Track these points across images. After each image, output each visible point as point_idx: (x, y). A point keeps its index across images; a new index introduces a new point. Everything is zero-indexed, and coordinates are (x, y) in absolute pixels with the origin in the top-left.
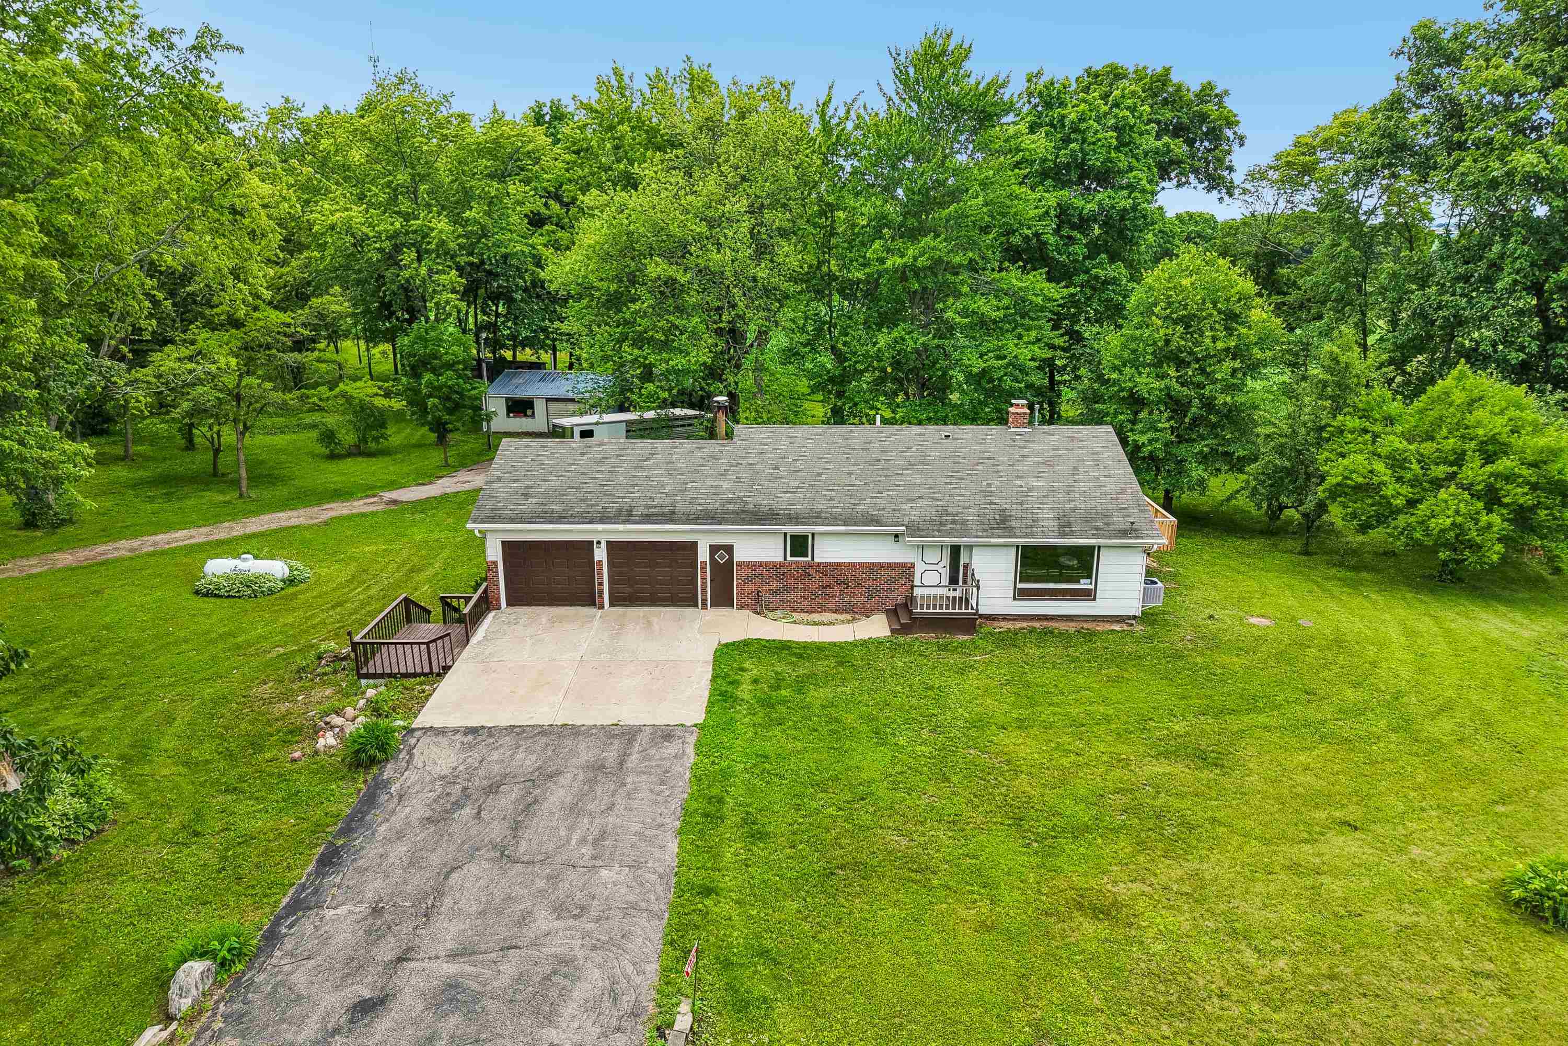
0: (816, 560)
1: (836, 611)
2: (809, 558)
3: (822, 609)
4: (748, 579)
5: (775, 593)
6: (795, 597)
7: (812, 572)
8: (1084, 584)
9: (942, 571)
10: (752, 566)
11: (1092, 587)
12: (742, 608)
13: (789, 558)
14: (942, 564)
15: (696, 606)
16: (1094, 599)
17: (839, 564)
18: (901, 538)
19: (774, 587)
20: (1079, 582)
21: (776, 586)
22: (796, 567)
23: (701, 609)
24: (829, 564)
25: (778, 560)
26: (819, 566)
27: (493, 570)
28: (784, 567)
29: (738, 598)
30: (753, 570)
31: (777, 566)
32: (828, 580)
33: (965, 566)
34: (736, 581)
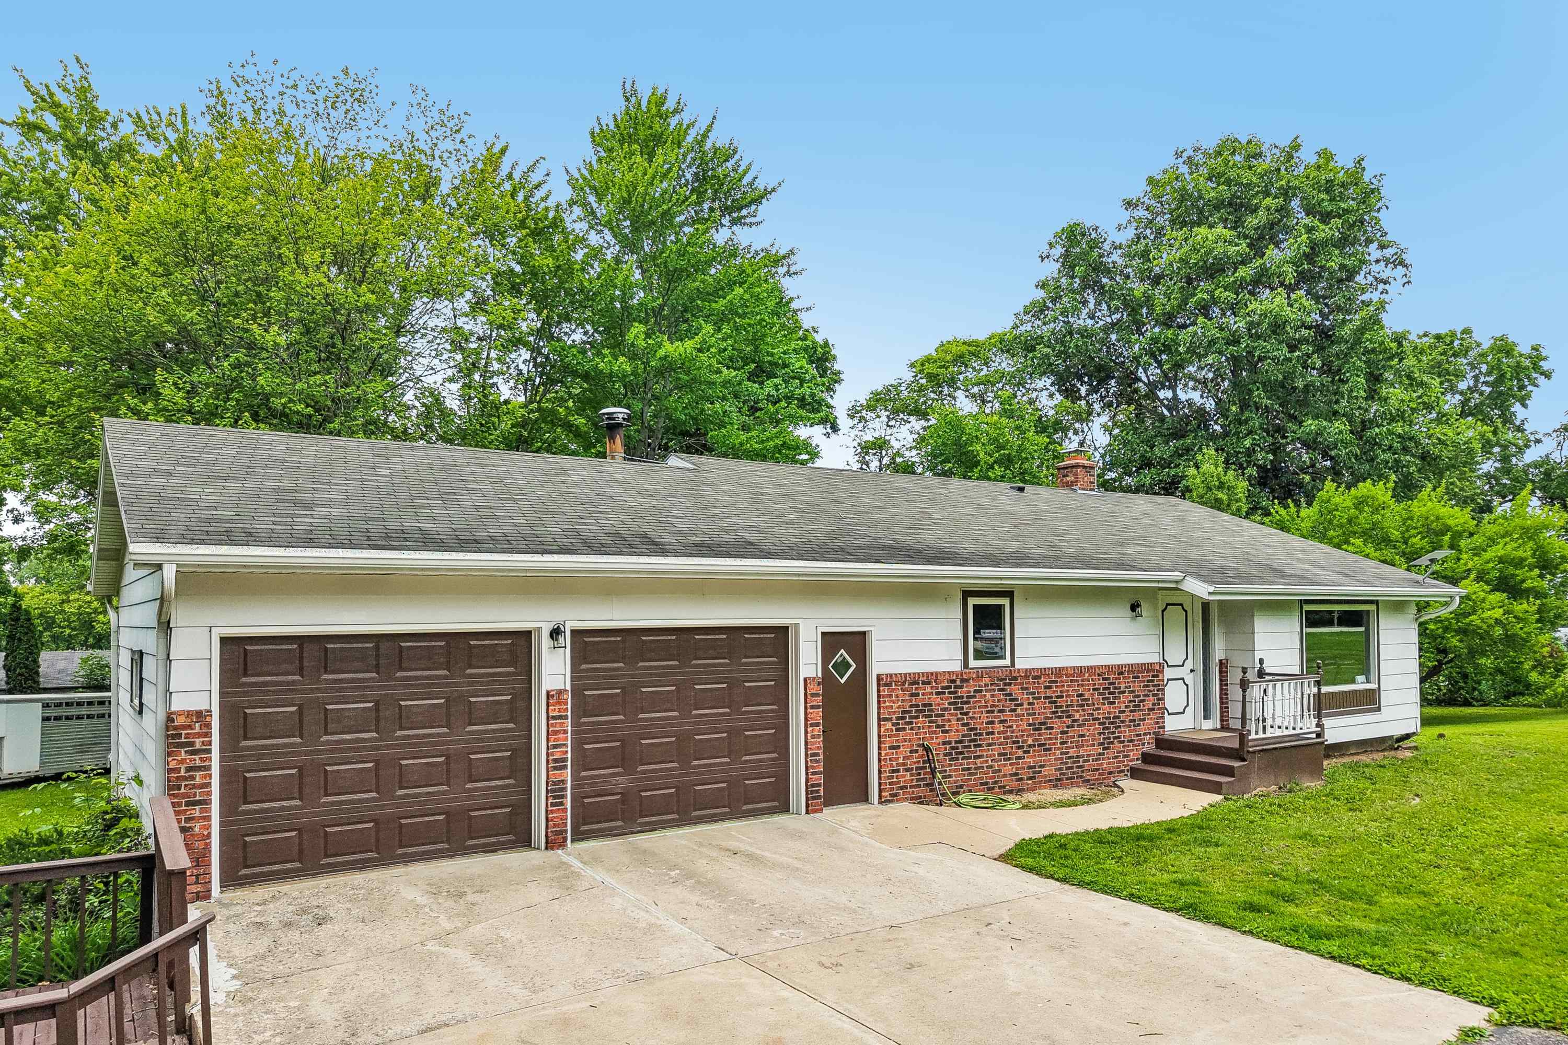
0: (1020, 665)
1: (1057, 783)
2: (1007, 662)
3: (1035, 780)
4: (905, 719)
5: (956, 751)
6: (991, 759)
7: (1015, 690)
8: (1361, 684)
9: (1189, 679)
10: (912, 681)
11: (1373, 686)
12: (894, 798)
13: (973, 663)
14: (1189, 665)
15: (784, 808)
16: (1379, 709)
17: (1059, 671)
18: (1145, 612)
19: (953, 737)
20: (1353, 681)
21: (956, 731)
22: (986, 680)
23: (807, 812)
24: (1043, 672)
25: (957, 667)
26: (1027, 677)
27: (192, 744)
28: (967, 681)
29: (880, 772)
30: (912, 695)
31: (953, 681)
32: (1042, 709)
33: (1222, 664)
34: (879, 726)
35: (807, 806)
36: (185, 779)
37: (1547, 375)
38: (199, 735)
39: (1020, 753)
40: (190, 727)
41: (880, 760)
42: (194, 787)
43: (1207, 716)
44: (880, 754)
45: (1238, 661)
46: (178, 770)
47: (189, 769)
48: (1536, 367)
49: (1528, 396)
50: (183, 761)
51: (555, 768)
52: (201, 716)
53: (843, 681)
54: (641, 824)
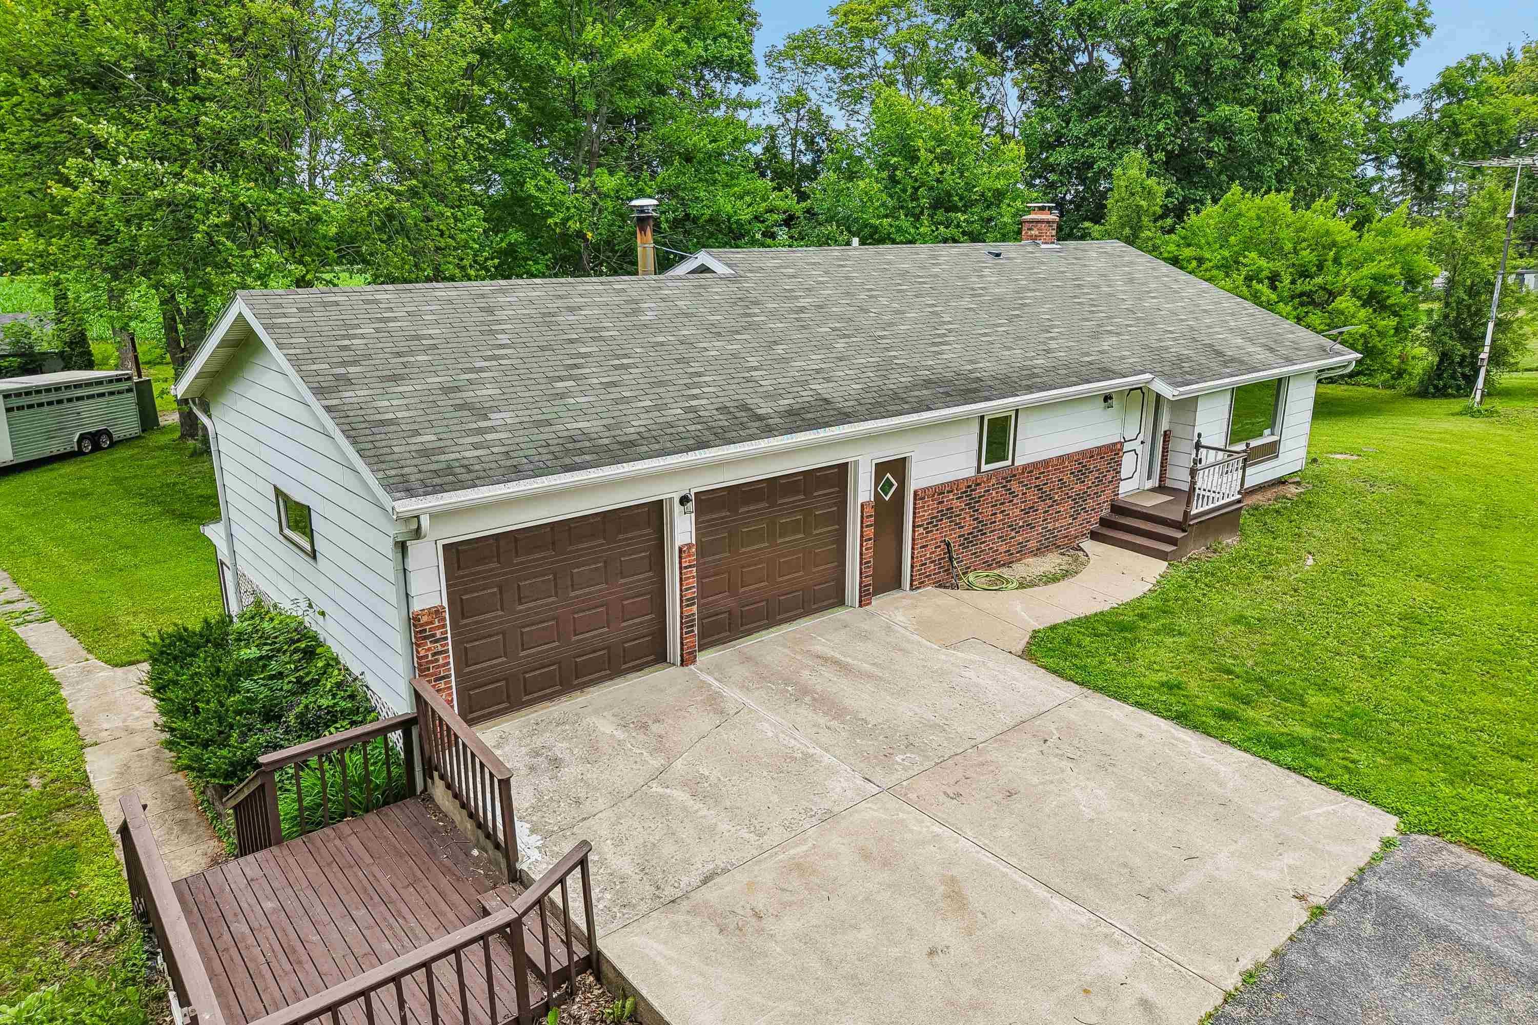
0: (1019, 461)
1: (1038, 552)
2: (1009, 462)
3: (1023, 552)
4: (933, 523)
5: (968, 541)
6: (993, 542)
7: (1014, 486)
8: (1267, 437)
9: (1140, 450)
10: (939, 491)
11: (1276, 437)
12: (923, 585)
13: (984, 468)
14: (1141, 437)
15: (843, 603)
16: (1278, 457)
17: (1046, 463)
18: (1115, 402)
19: (965, 531)
20: (1261, 435)
21: (969, 524)
22: (994, 481)
23: (860, 606)
24: (1035, 465)
25: (972, 473)
26: (1023, 473)
27: (434, 635)
28: (979, 484)
29: (912, 567)
30: (940, 503)
31: (969, 487)
32: (1032, 496)
33: (1166, 435)
34: (914, 531)
35: (860, 601)
36: (432, 662)
37: (1428, 33)
38: (438, 628)
39: (1013, 534)
40: (432, 623)
41: (912, 558)
42: (439, 667)
43: (1149, 478)
44: (913, 553)
45: (1178, 431)
46: (427, 656)
47: (434, 654)
48: (1420, 24)
49: (1406, 56)
50: (429, 649)
51: (688, 606)
52: (437, 612)
53: (887, 499)
54: (742, 632)
